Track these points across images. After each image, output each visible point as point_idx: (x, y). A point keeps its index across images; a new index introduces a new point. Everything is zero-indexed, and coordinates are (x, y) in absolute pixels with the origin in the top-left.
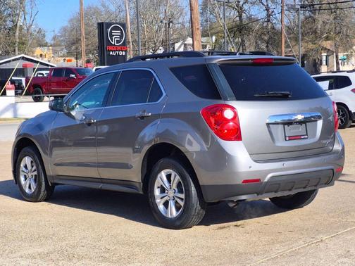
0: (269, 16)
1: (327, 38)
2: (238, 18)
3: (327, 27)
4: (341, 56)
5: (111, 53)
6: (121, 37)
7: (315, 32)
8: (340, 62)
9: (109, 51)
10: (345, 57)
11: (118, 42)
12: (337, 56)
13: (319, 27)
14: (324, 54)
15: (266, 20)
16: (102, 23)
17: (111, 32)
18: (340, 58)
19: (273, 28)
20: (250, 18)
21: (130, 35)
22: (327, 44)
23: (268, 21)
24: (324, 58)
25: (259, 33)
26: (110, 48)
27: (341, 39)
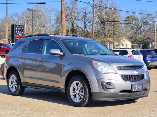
0: (85, 26)
1: (110, 37)
2: (72, 26)
3: (110, 32)
4: (115, 44)
5: (17, 38)
6: (22, 31)
7: (105, 34)
8: (115, 47)
9: (16, 37)
10: (117, 45)
11: (20, 33)
12: (114, 44)
13: (107, 31)
14: (108, 43)
15: (84, 27)
16: (14, 25)
17: (17, 29)
18: (115, 45)
19: (87, 31)
20: (77, 26)
21: (26, 31)
22: (110, 39)
23: (85, 28)
24: (108, 45)
25: (81, 33)
26: (17, 36)
27: (116, 37)
